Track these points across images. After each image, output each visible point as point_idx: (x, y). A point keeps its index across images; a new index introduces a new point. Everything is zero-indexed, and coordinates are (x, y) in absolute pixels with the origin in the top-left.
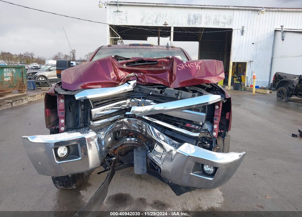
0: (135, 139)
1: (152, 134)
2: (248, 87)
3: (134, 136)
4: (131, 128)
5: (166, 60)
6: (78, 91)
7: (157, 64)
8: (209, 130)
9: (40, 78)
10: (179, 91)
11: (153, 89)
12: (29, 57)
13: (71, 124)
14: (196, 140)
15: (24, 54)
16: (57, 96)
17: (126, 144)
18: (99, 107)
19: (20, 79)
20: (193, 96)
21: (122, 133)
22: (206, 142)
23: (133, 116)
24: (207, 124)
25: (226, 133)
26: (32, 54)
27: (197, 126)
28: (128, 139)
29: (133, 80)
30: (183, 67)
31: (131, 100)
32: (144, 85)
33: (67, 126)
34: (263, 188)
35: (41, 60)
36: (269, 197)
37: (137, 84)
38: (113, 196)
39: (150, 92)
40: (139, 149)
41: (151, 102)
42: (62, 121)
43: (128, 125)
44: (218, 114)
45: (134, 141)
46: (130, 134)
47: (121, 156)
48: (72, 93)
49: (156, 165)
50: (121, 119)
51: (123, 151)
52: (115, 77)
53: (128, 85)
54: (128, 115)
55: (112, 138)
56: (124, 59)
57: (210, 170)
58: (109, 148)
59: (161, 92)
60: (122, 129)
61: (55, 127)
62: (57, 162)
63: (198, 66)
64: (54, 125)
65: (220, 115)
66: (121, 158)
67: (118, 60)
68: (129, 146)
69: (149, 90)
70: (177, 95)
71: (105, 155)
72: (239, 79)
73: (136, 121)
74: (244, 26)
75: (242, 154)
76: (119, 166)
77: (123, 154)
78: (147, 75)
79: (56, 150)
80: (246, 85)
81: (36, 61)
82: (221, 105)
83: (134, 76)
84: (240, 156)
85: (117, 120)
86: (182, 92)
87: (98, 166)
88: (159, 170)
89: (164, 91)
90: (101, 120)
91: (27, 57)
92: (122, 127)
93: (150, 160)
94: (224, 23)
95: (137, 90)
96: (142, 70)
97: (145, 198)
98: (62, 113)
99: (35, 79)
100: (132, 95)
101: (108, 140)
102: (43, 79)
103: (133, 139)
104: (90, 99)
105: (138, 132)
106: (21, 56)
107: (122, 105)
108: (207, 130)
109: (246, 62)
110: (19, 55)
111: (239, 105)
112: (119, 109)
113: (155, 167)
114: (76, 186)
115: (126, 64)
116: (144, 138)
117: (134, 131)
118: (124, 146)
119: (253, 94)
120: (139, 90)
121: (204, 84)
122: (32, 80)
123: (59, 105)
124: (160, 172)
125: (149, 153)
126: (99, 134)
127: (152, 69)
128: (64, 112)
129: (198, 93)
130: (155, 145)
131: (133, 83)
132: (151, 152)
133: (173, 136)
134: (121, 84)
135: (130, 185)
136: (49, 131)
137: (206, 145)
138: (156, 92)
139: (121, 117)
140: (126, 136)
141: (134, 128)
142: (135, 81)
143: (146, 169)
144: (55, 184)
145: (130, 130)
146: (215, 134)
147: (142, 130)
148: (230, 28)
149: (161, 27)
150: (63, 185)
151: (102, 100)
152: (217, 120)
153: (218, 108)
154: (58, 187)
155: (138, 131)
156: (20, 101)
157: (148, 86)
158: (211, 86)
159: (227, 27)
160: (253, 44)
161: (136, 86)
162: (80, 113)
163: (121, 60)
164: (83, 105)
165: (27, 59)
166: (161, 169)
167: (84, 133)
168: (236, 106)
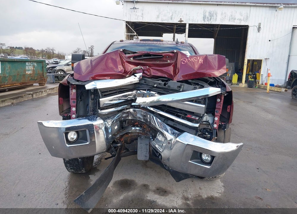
0: (140, 129)
1: (155, 123)
2: (263, 84)
3: (139, 126)
4: (136, 118)
5: (171, 54)
6: (88, 82)
7: (162, 58)
8: (211, 122)
9: (59, 72)
10: (181, 83)
11: (157, 81)
12: (50, 52)
13: (81, 113)
14: (196, 131)
15: (46, 49)
16: (70, 86)
17: (131, 132)
18: (106, 97)
19: (41, 72)
20: (195, 89)
21: (128, 123)
22: (207, 133)
23: (139, 107)
24: (209, 116)
25: (227, 125)
26: (53, 50)
27: (197, 117)
28: (133, 128)
29: (139, 73)
30: (186, 61)
31: (137, 91)
32: (149, 78)
33: (78, 114)
34: (265, 182)
35: (61, 55)
36: (269, 190)
37: (143, 76)
38: (119, 181)
39: (155, 84)
40: (142, 137)
41: (155, 94)
42: (74, 109)
43: (134, 115)
44: (219, 107)
45: (139, 130)
46: (135, 124)
47: (127, 144)
48: (83, 84)
49: (157, 152)
50: (127, 109)
51: (129, 139)
52: (122, 70)
53: (134, 77)
54: (134, 106)
55: (119, 126)
56: (132, 53)
57: (207, 159)
58: (115, 135)
59: (165, 85)
60: (127, 118)
61: (67, 115)
62: (67, 145)
63: (201, 60)
64: (66, 113)
65: (221, 108)
66: (126, 145)
67: (125, 54)
68: (134, 135)
69: (153, 82)
70: (180, 87)
71: (111, 141)
72: (253, 76)
73: (141, 111)
74: (261, 23)
75: (240, 144)
76: (126, 153)
77: (128, 142)
78: (152, 69)
79: (66, 134)
80: (260, 83)
81: (56, 56)
82: (223, 98)
83: (140, 69)
84: (237, 146)
85: (124, 110)
86: (184, 85)
87: (104, 151)
88: (160, 157)
89: (167, 84)
90: (108, 109)
91: (48, 53)
92: (128, 116)
93: (153, 148)
94: (240, 20)
95: (143, 82)
96: (148, 64)
97: (149, 185)
98: (74, 102)
99: (54, 73)
100: (138, 87)
101: (114, 128)
102: (62, 73)
103: (138, 128)
104: (99, 89)
105: (143, 122)
106: (42, 51)
107: (128, 96)
108: (208, 122)
109: (262, 60)
110: (41, 50)
111: (251, 102)
112: (125, 99)
113: (156, 154)
114: (85, 171)
115: (133, 58)
116: (148, 127)
117: (139, 121)
118: (129, 135)
119: (267, 92)
120: (145, 82)
121: (207, 78)
122: (52, 74)
123: (71, 94)
124: (161, 159)
125: (152, 141)
126: (106, 121)
127: (158, 62)
128: (75, 100)
129: (199, 86)
130: (158, 134)
131: (139, 75)
132: (154, 140)
133: (175, 126)
134: (127, 76)
135: (135, 173)
136: (62, 118)
137: (206, 136)
138: (160, 84)
139: (128, 107)
140: (132, 126)
141: (139, 118)
142: (141, 74)
143: (148, 155)
144: (66, 167)
145: (135, 120)
146: (215, 126)
147: (146, 120)
148: (246, 24)
149: (177, 24)
150: (74, 169)
151: (110, 91)
152: (218, 113)
153: (220, 101)
154: (69, 170)
155: (143, 120)
156: (40, 93)
157: (153, 78)
158: (213, 80)
159: (243, 23)
160: (270, 41)
161: (142, 79)
162: (90, 102)
163: (128, 53)
164: (93, 95)
165: (48, 54)
166: (161, 156)
167: (92, 120)
168: (248, 103)
